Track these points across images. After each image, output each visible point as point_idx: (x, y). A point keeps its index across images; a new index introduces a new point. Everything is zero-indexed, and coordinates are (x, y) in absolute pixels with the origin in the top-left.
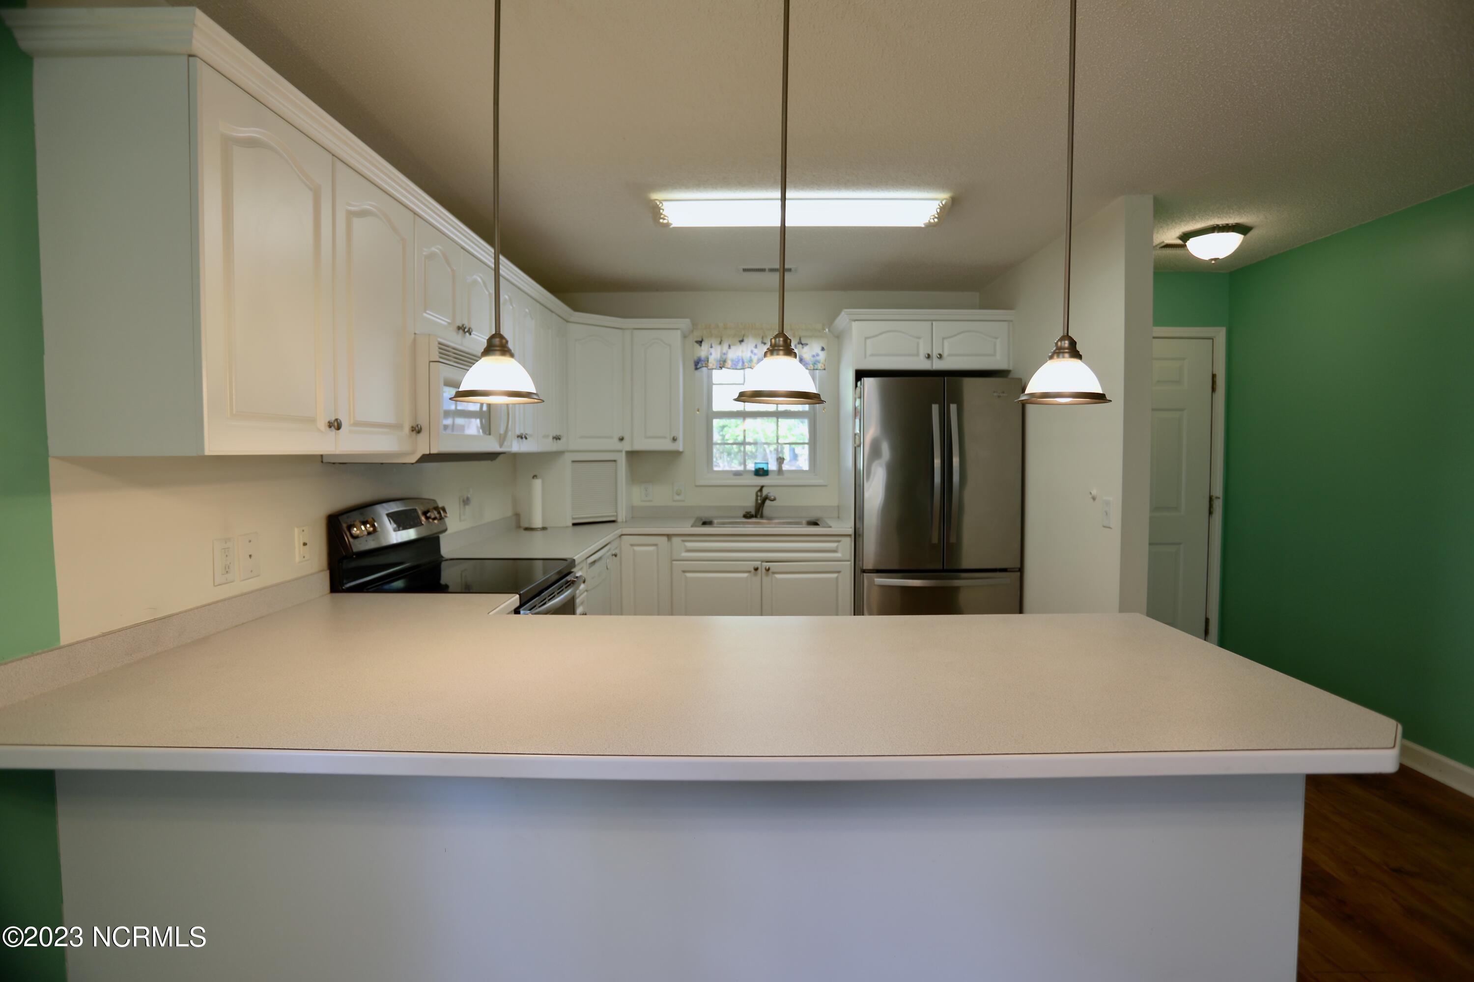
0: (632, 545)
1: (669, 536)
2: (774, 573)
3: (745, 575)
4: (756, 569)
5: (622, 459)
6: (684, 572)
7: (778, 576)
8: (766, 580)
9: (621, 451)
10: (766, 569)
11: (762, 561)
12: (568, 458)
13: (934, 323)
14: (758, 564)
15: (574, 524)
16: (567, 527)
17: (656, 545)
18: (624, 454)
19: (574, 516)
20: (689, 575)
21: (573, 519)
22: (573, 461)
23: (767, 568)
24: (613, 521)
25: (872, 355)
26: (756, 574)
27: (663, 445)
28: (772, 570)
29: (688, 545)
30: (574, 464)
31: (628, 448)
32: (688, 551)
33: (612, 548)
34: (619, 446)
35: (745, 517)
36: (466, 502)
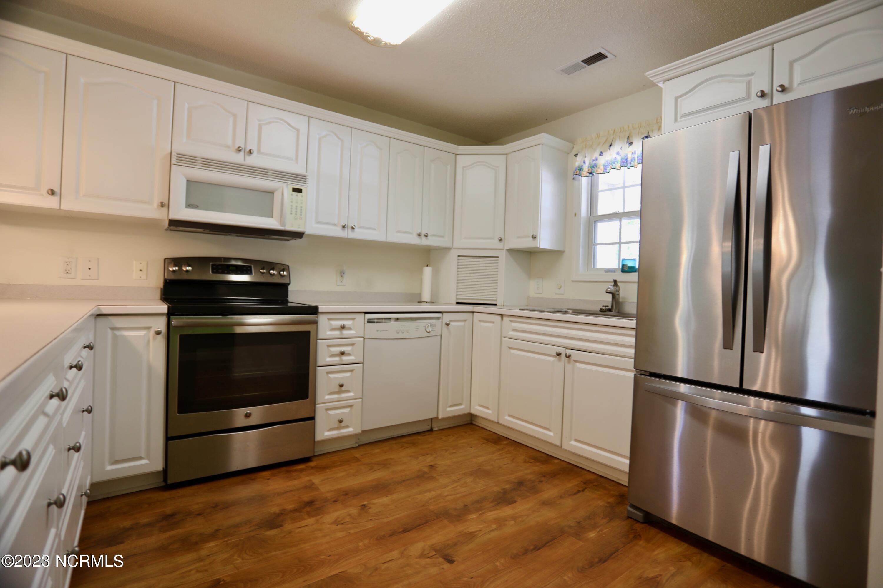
0: (480, 321)
1: (502, 316)
2: (576, 361)
3: (552, 359)
4: (559, 354)
5: (503, 256)
6: (510, 348)
7: (579, 365)
8: (569, 367)
9: (503, 250)
10: (566, 355)
11: (567, 348)
12: (454, 254)
14: (561, 350)
15: (458, 303)
16: (450, 302)
17: (493, 323)
18: (505, 251)
19: (458, 297)
20: (513, 351)
21: (457, 299)
22: (459, 256)
23: (568, 354)
24: (496, 305)
25: (684, 116)
26: (560, 360)
27: (526, 243)
28: (572, 358)
29: (515, 325)
30: (461, 258)
31: (507, 247)
32: (514, 330)
33: (446, 318)
34: (500, 245)
35: (601, 310)
36: (342, 274)
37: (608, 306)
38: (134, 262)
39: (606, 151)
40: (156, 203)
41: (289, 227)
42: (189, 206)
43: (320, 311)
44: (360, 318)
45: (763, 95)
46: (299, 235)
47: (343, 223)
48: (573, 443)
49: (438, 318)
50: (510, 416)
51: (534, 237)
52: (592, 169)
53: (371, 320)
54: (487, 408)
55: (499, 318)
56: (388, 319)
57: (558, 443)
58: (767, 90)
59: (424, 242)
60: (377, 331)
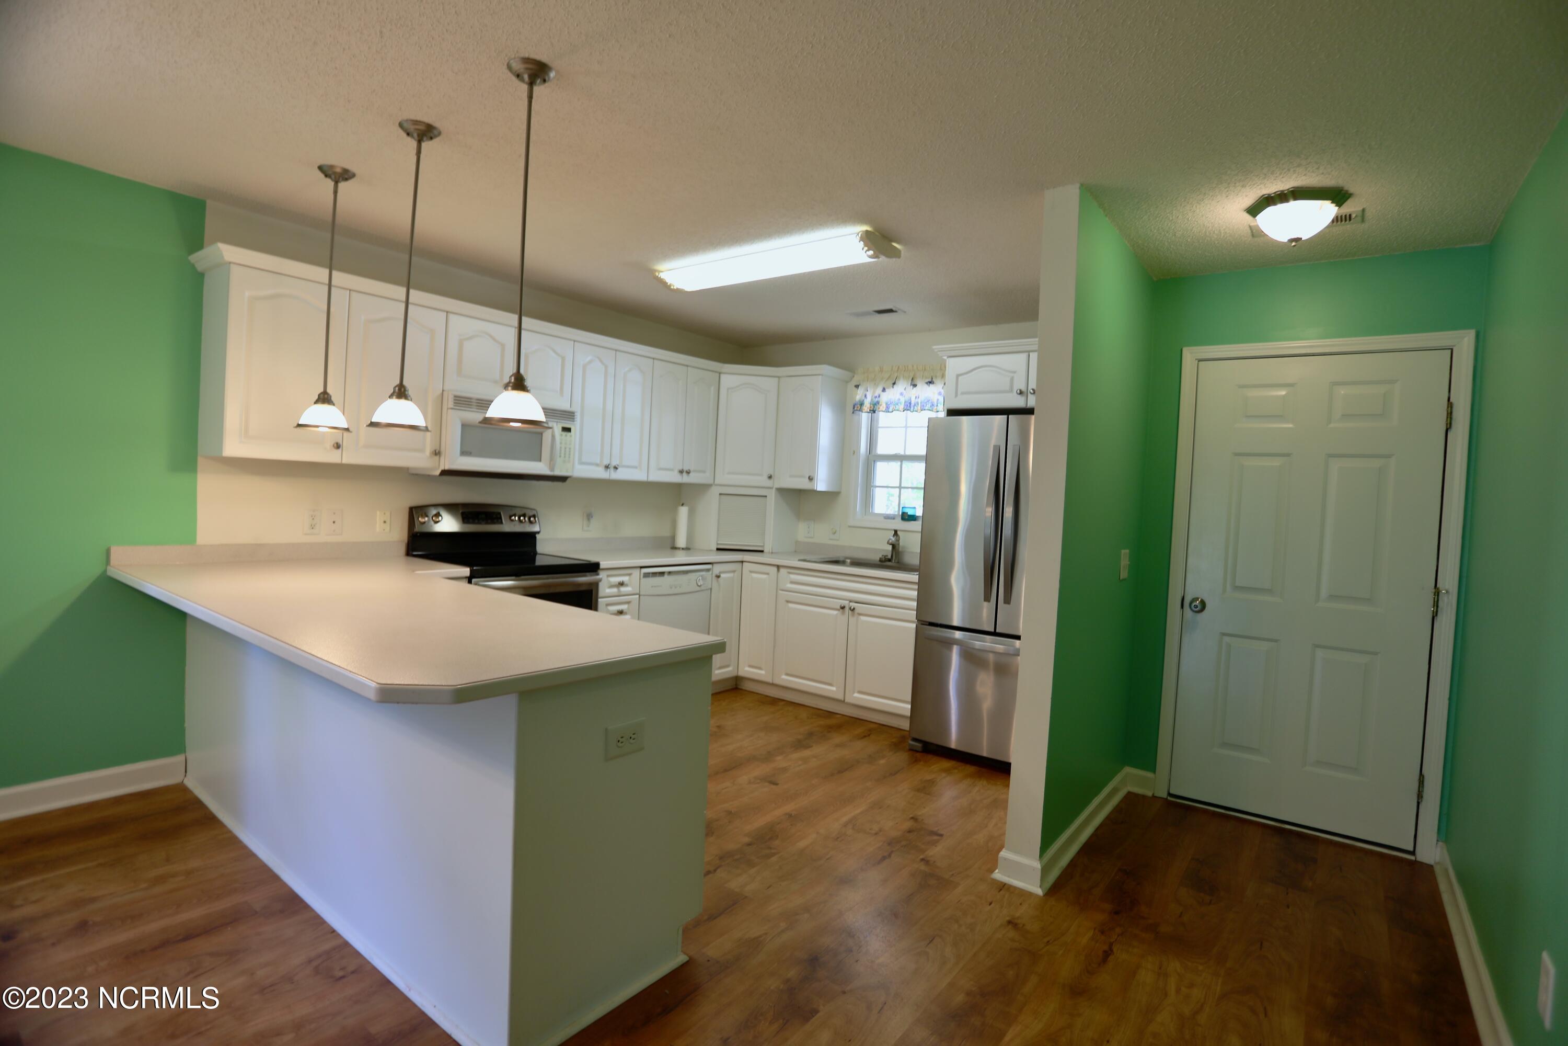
0: (751, 572)
1: (778, 567)
2: (860, 614)
3: (835, 612)
4: (843, 608)
5: (772, 496)
6: (788, 602)
7: (863, 618)
8: (852, 620)
9: (771, 488)
10: (850, 608)
11: (851, 601)
12: (715, 491)
13: (1031, 354)
14: (845, 603)
15: (718, 549)
16: (711, 550)
17: (768, 574)
18: (774, 489)
19: (719, 542)
20: (791, 605)
21: (718, 544)
22: (720, 494)
23: (852, 608)
24: (762, 551)
25: (963, 393)
26: (843, 613)
27: (803, 484)
28: (856, 611)
29: (793, 577)
30: (722, 496)
31: (777, 485)
32: (792, 582)
33: (717, 569)
34: (769, 483)
35: (881, 560)
36: (589, 517)
37: (887, 556)
38: (378, 513)
39: (888, 388)
40: (428, 452)
41: (558, 472)
42: (464, 453)
43: (601, 567)
44: (636, 573)
45: (1021, 393)
46: (563, 479)
47: (606, 462)
48: (856, 695)
49: (708, 570)
50: (787, 674)
51: (811, 479)
52: (874, 407)
53: (646, 575)
54: (760, 668)
55: (775, 569)
56: (662, 574)
57: (840, 697)
58: (1024, 389)
59: (685, 479)
60: (652, 587)
